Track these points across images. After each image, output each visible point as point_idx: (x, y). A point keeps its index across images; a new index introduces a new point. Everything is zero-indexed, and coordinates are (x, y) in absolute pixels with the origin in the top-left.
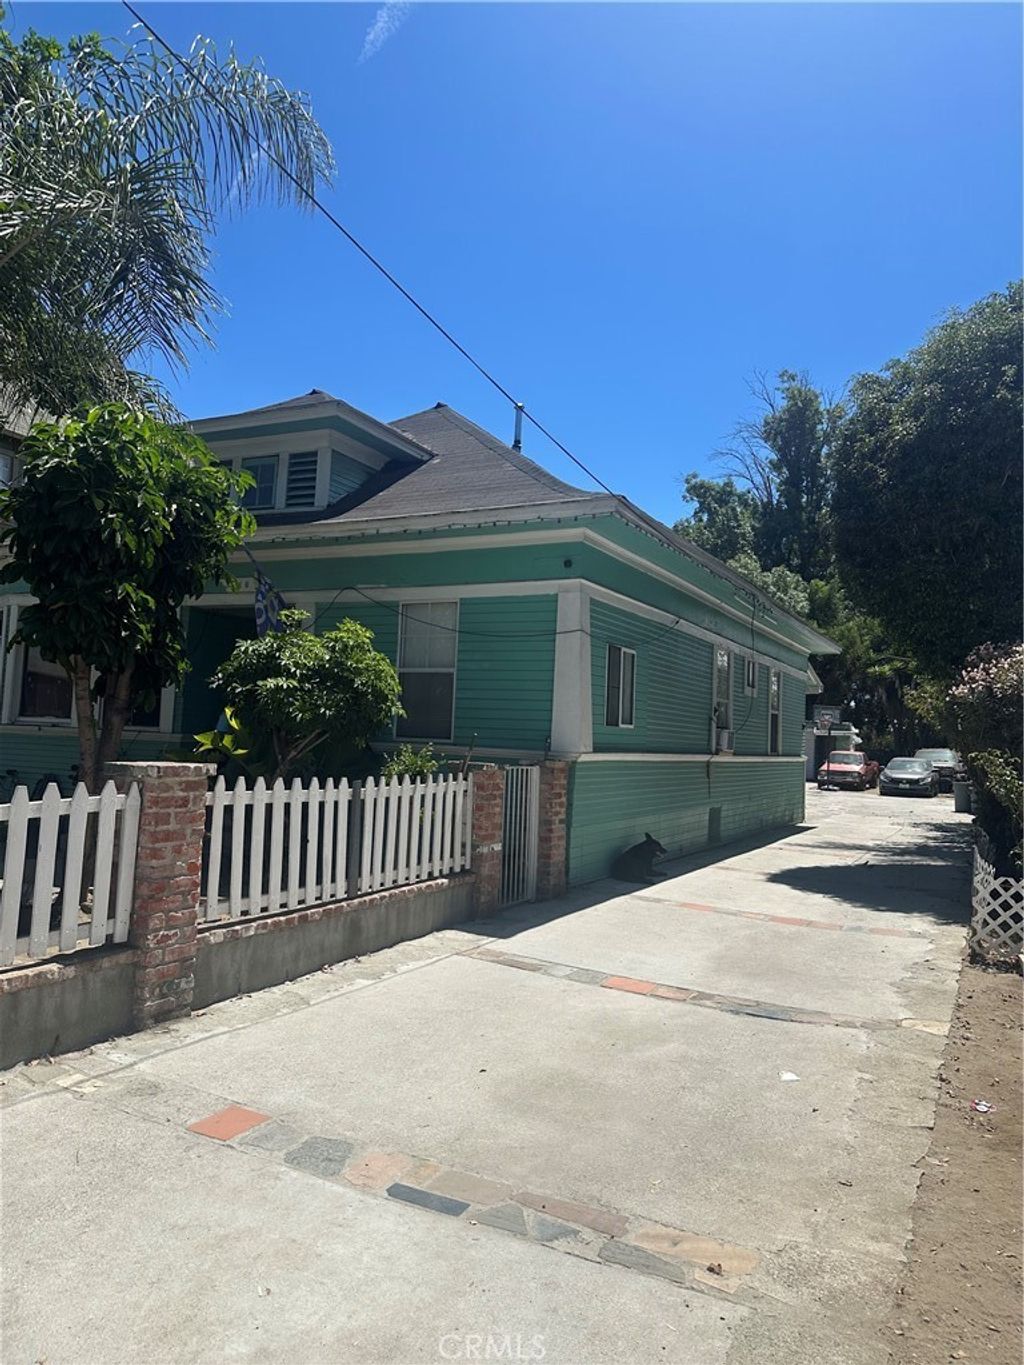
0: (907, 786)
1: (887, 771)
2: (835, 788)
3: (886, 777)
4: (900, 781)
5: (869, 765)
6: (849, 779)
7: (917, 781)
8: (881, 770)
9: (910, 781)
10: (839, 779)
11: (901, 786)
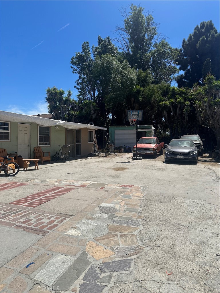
0: (182, 157)
1: (169, 148)
2: (140, 158)
3: (169, 151)
4: (178, 153)
5: (159, 144)
6: (148, 152)
7: (188, 153)
8: (165, 147)
9: (183, 154)
10: (143, 152)
11: (178, 157)
